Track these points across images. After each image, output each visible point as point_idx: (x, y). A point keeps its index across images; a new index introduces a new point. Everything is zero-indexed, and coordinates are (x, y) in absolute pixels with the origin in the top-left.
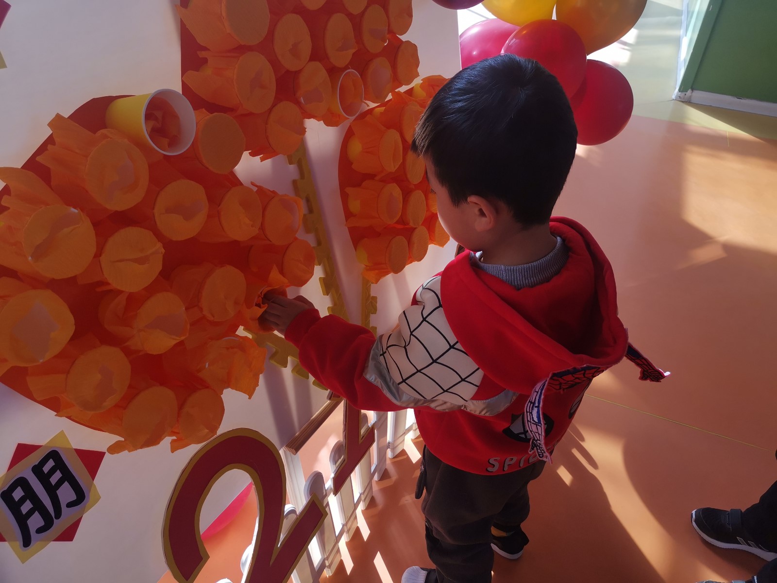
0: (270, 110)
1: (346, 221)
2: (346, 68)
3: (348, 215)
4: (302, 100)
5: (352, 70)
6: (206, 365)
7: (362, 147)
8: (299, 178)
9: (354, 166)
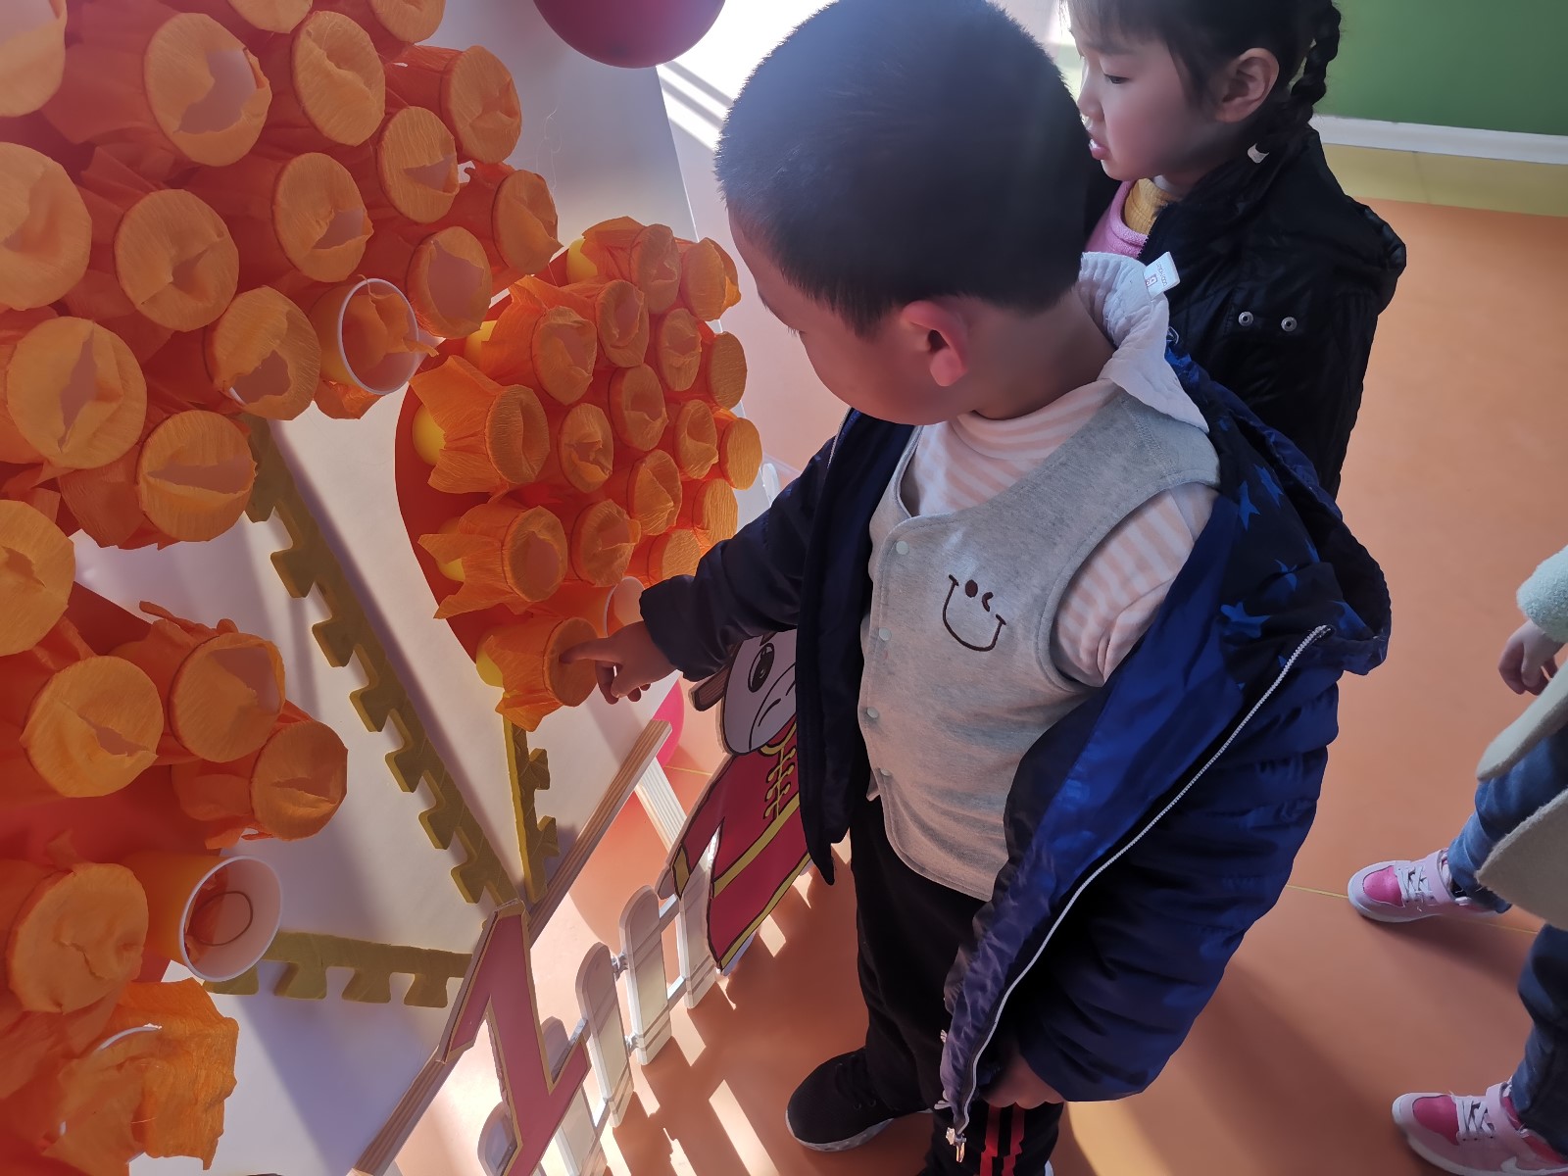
0: (141, 444)
1: (440, 604)
2: (353, 279)
3: (442, 587)
4: (233, 393)
5: (369, 281)
6: (59, 1129)
7: (446, 438)
8: (290, 544)
9: (434, 481)
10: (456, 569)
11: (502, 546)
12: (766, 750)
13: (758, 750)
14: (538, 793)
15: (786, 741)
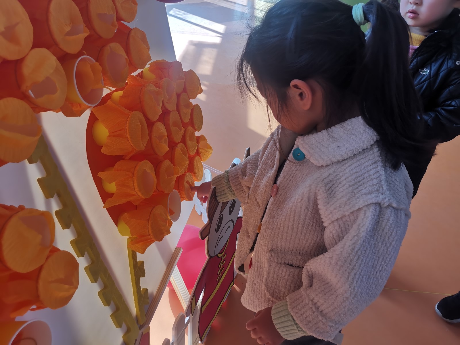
1: (104, 203)
2: (80, 54)
3: (105, 196)
7: (109, 131)
8: (45, 175)
9: (103, 150)
10: (112, 187)
11: (133, 175)
12: (219, 255)
13: (217, 255)
14: (142, 279)
15: (224, 251)
